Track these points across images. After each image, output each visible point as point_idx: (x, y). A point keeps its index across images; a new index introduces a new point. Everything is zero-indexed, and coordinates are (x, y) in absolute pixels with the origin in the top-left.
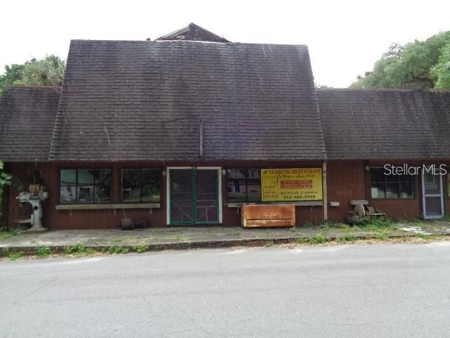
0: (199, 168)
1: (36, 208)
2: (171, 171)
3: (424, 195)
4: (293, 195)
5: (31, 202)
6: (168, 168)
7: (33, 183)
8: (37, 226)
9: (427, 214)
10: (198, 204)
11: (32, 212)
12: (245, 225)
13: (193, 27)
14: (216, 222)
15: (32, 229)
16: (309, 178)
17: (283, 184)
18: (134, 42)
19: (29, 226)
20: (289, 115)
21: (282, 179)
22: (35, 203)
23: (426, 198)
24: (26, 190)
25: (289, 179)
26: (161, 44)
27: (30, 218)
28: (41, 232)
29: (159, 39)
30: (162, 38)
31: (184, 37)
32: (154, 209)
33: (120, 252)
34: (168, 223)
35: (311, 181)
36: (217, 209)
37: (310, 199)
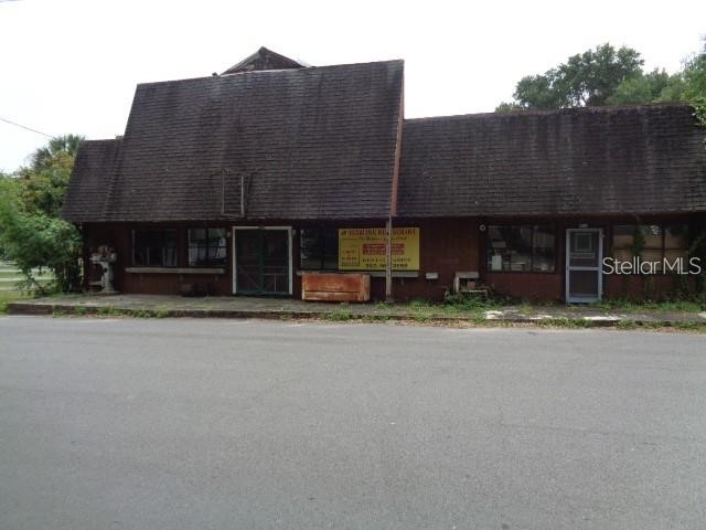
0: (268, 228)
1: (106, 270)
2: (237, 231)
3: (569, 268)
4: (378, 263)
5: (102, 263)
6: (234, 228)
7: (102, 244)
8: (107, 289)
9: (572, 295)
10: (266, 270)
11: (103, 274)
12: (303, 297)
13: (263, 52)
14: (285, 293)
15: (103, 291)
16: (400, 242)
17: (366, 249)
18: (196, 80)
19: (100, 288)
20: (356, 160)
21: (366, 242)
22: (105, 265)
23: (571, 272)
24: (96, 252)
25: (375, 242)
26: (226, 79)
27: (100, 280)
28: (111, 295)
29: (226, 73)
30: (228, 72)
31: (252, 66)
32: (220, 275)
33: (142, 316)
34: (234, 291)
35: (402, 246)
36: (287, 276)
37: (400, 268)
